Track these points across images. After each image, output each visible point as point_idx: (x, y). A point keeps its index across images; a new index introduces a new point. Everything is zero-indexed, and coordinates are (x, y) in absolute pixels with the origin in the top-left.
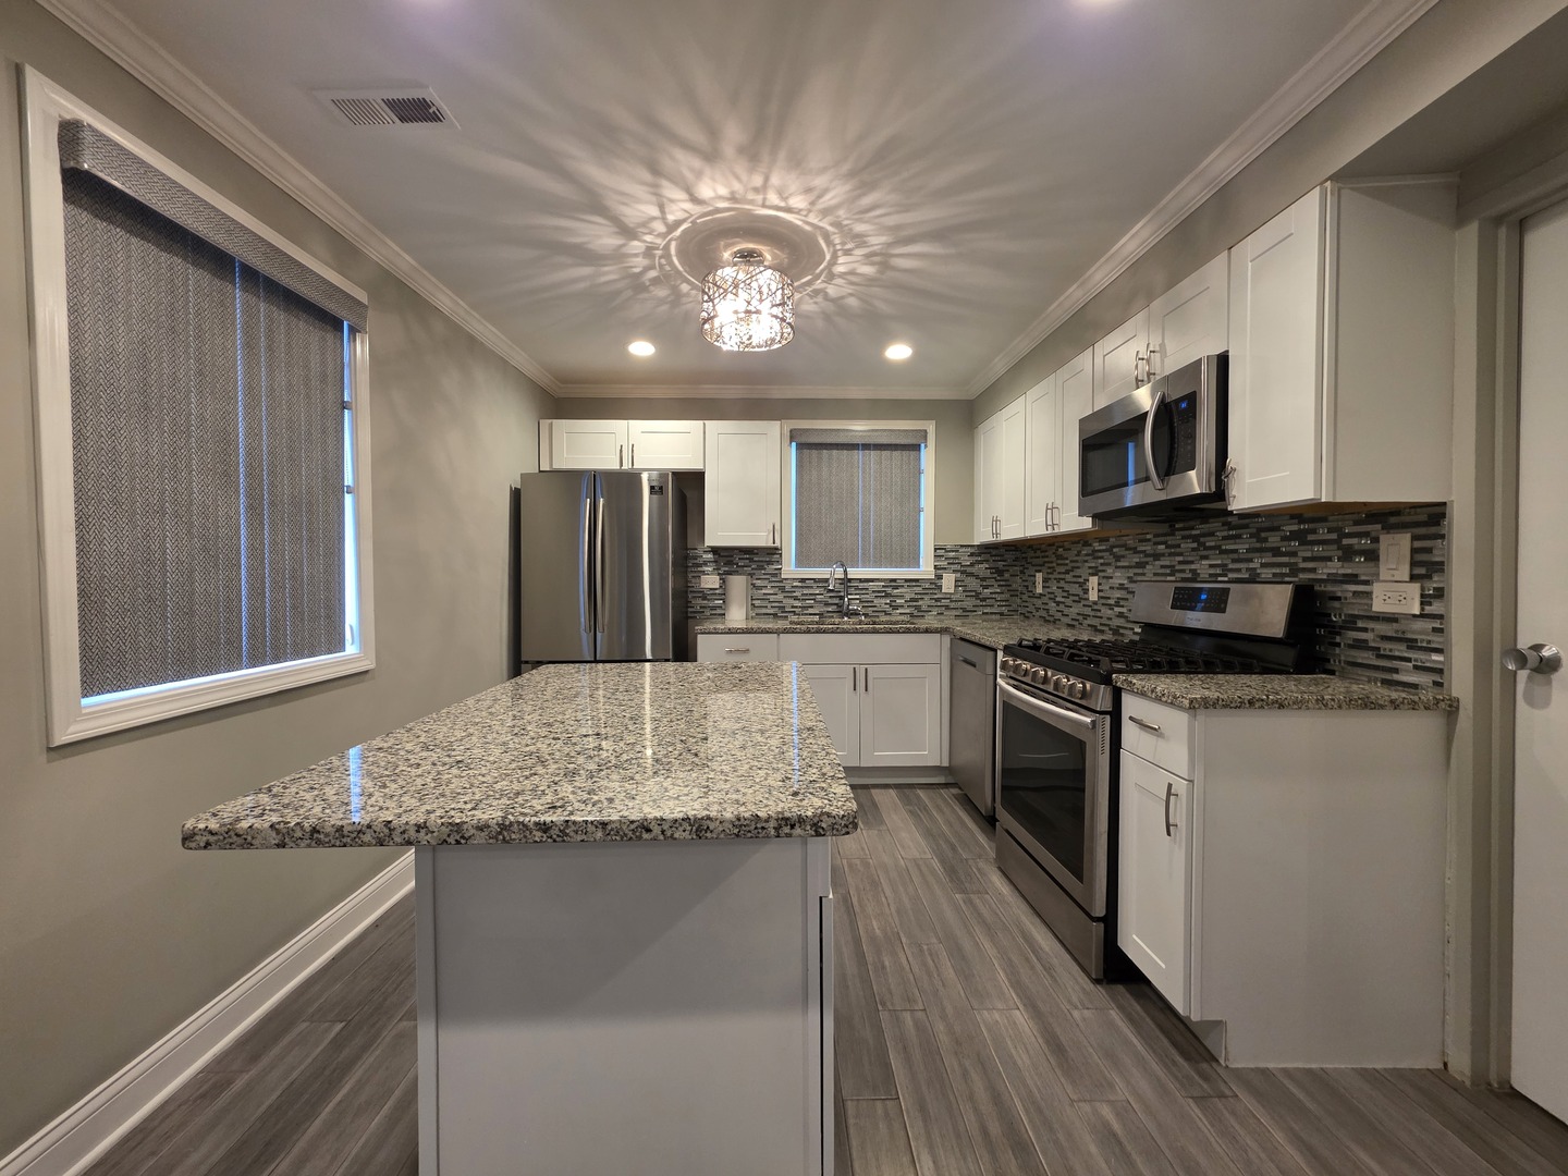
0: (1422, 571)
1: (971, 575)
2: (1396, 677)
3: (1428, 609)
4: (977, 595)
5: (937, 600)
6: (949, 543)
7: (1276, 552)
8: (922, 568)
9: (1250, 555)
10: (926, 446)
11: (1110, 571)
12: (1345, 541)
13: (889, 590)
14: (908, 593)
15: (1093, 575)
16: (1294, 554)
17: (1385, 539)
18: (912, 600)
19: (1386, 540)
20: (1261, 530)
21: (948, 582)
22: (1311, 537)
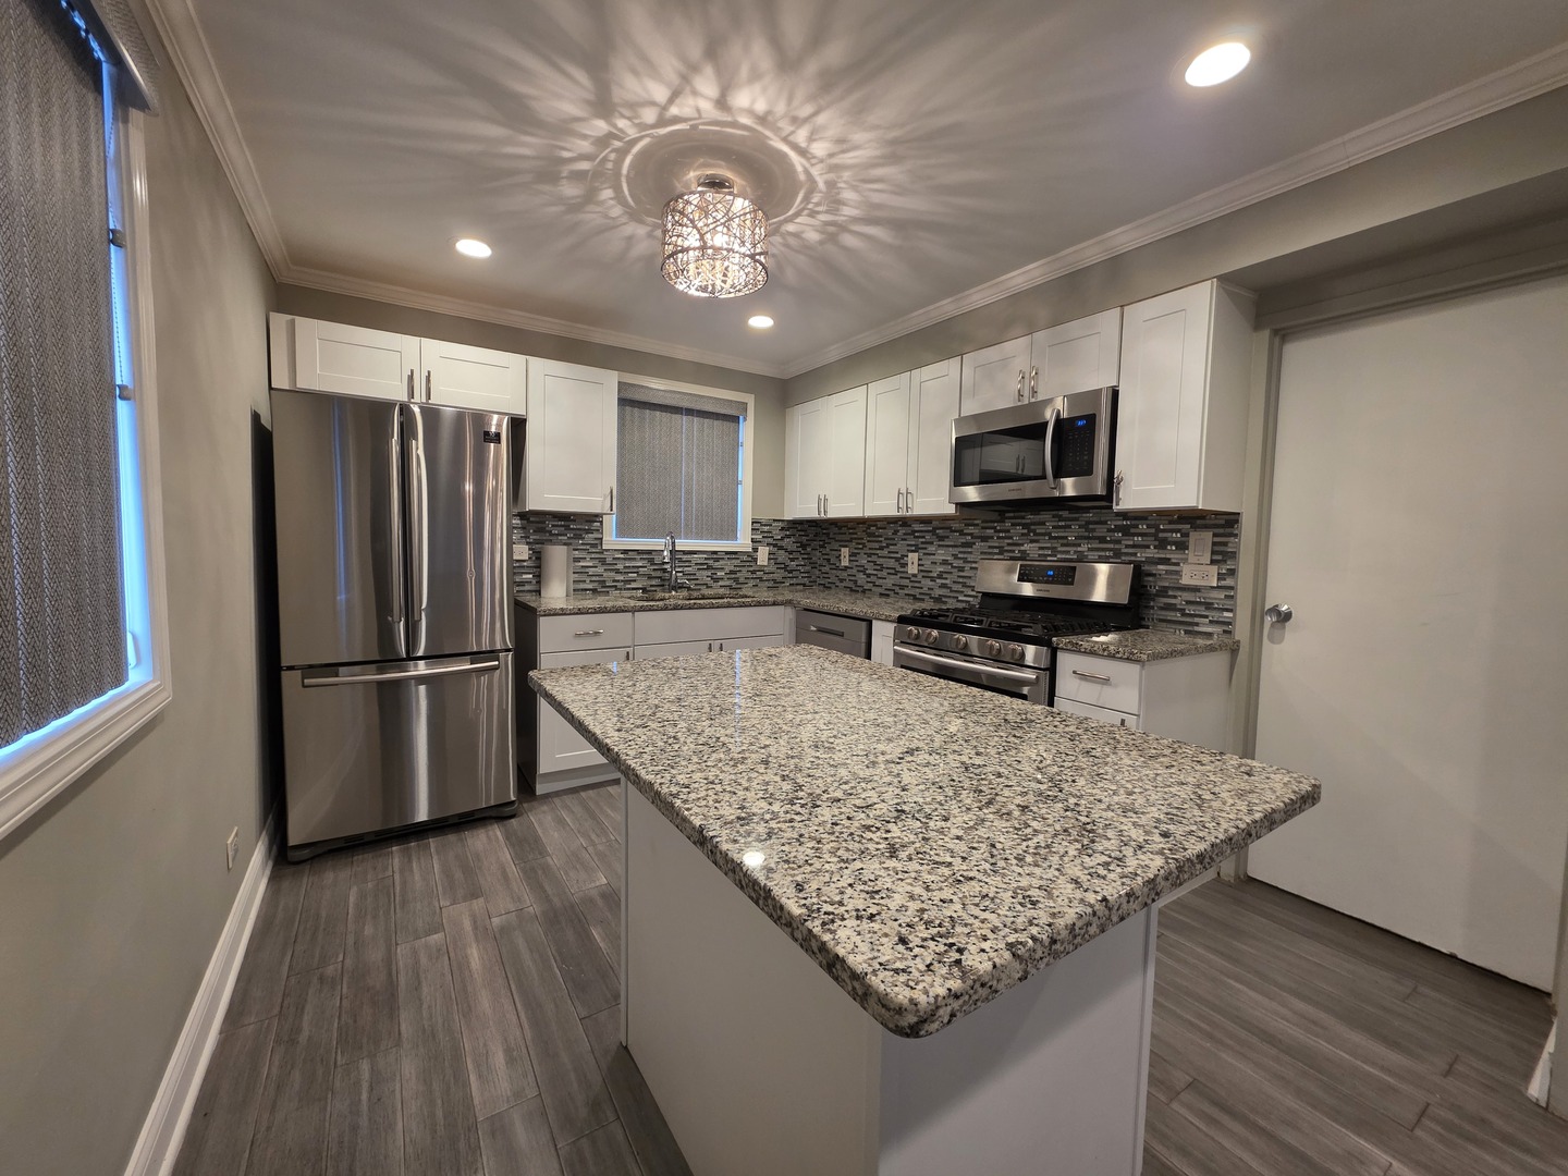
0: (1219, 557)
1: (781, 548)
2: (1196, 628)
3: (1223, 583)
4: (785, 568)
5: (753, 572)
6: (764, 516)
7: (1102, 540)
8: (739, 542)
9: (1079, 541)
10: (745, 419)
11: (931, 549)
12: (1161, 535)
13: (711, 562)
14: (729, 565)
15: (912, 551)
16: (1118, 542)
18: (731, 572)
19: (1194, 536)
20: (1088, 523)
21: (763, 555)
22: (1132, 531)
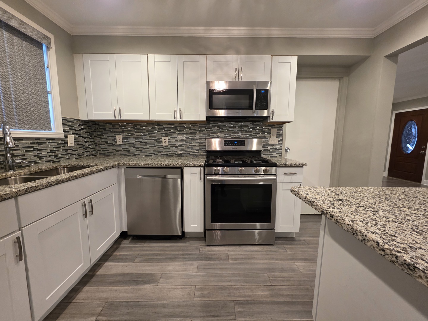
0: (278, 136)
3: (279, 143)
5: (66, 150)
7: (246, 131)
8: (53, 131)
9: (238, 132)
13: (36, 146)
15: (164, 136)
16: (251, 132)
17: (272, 130)
18: (52, 151)
21: (71, 140)
22: (255, 129)
